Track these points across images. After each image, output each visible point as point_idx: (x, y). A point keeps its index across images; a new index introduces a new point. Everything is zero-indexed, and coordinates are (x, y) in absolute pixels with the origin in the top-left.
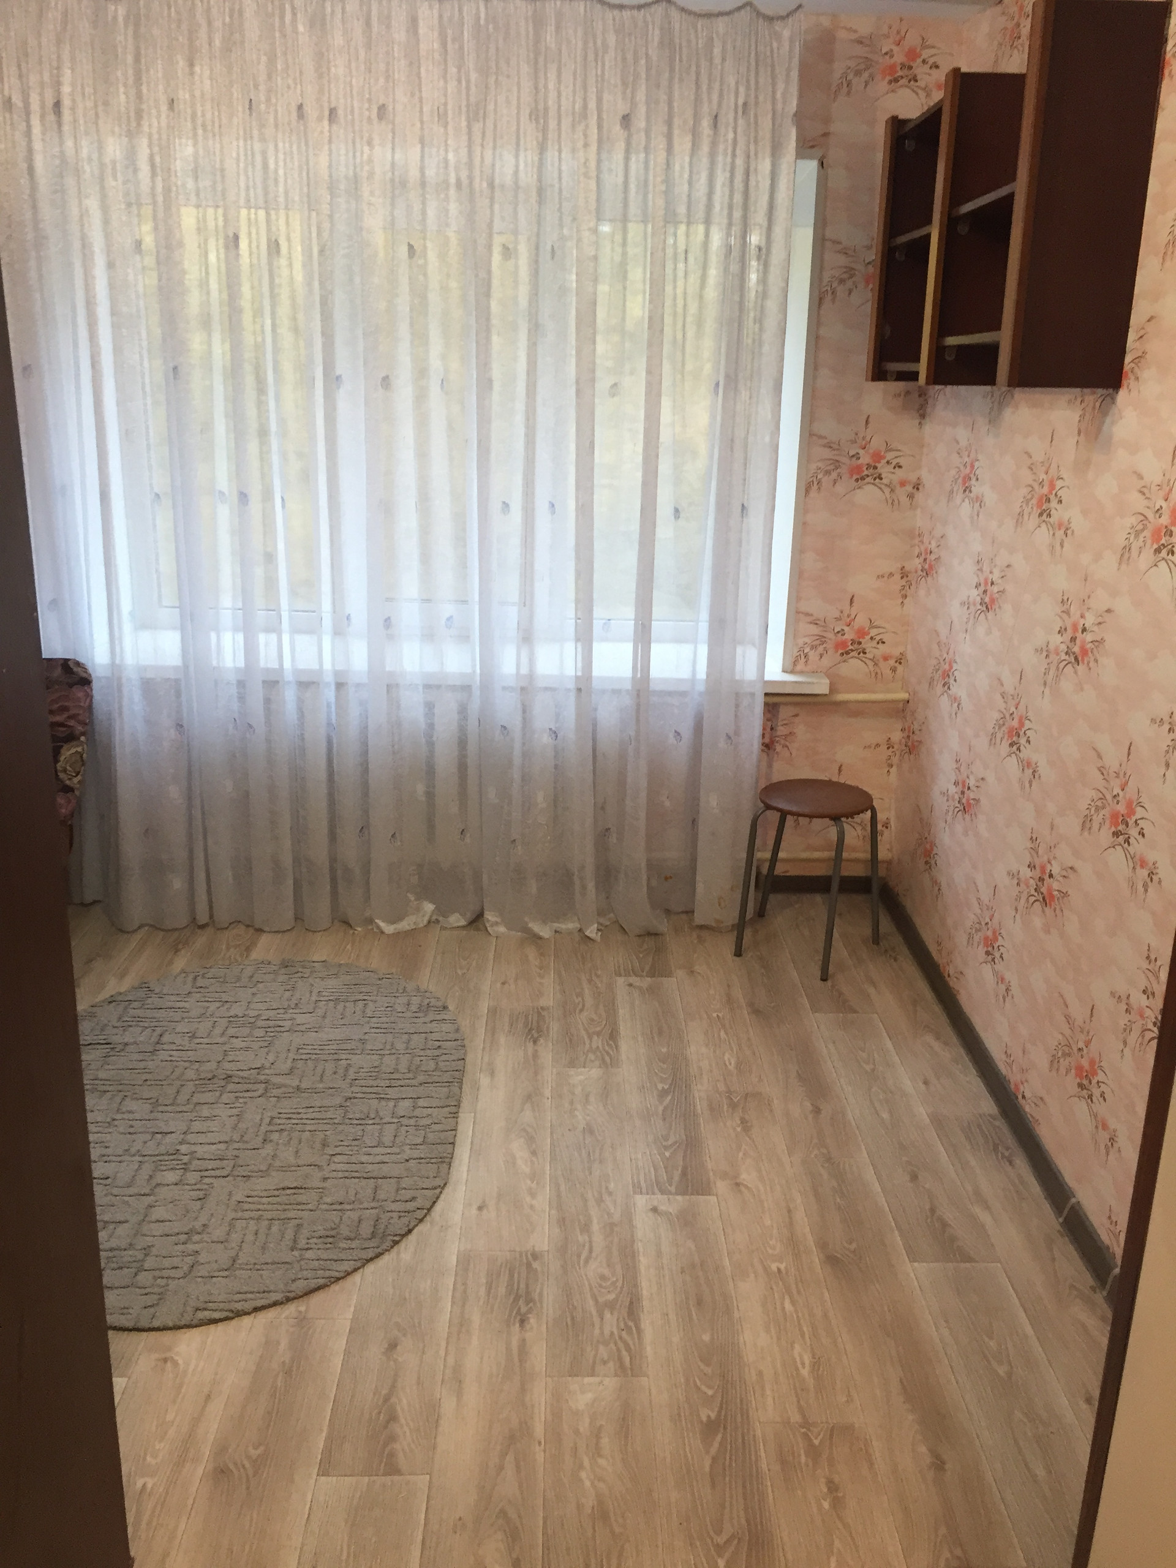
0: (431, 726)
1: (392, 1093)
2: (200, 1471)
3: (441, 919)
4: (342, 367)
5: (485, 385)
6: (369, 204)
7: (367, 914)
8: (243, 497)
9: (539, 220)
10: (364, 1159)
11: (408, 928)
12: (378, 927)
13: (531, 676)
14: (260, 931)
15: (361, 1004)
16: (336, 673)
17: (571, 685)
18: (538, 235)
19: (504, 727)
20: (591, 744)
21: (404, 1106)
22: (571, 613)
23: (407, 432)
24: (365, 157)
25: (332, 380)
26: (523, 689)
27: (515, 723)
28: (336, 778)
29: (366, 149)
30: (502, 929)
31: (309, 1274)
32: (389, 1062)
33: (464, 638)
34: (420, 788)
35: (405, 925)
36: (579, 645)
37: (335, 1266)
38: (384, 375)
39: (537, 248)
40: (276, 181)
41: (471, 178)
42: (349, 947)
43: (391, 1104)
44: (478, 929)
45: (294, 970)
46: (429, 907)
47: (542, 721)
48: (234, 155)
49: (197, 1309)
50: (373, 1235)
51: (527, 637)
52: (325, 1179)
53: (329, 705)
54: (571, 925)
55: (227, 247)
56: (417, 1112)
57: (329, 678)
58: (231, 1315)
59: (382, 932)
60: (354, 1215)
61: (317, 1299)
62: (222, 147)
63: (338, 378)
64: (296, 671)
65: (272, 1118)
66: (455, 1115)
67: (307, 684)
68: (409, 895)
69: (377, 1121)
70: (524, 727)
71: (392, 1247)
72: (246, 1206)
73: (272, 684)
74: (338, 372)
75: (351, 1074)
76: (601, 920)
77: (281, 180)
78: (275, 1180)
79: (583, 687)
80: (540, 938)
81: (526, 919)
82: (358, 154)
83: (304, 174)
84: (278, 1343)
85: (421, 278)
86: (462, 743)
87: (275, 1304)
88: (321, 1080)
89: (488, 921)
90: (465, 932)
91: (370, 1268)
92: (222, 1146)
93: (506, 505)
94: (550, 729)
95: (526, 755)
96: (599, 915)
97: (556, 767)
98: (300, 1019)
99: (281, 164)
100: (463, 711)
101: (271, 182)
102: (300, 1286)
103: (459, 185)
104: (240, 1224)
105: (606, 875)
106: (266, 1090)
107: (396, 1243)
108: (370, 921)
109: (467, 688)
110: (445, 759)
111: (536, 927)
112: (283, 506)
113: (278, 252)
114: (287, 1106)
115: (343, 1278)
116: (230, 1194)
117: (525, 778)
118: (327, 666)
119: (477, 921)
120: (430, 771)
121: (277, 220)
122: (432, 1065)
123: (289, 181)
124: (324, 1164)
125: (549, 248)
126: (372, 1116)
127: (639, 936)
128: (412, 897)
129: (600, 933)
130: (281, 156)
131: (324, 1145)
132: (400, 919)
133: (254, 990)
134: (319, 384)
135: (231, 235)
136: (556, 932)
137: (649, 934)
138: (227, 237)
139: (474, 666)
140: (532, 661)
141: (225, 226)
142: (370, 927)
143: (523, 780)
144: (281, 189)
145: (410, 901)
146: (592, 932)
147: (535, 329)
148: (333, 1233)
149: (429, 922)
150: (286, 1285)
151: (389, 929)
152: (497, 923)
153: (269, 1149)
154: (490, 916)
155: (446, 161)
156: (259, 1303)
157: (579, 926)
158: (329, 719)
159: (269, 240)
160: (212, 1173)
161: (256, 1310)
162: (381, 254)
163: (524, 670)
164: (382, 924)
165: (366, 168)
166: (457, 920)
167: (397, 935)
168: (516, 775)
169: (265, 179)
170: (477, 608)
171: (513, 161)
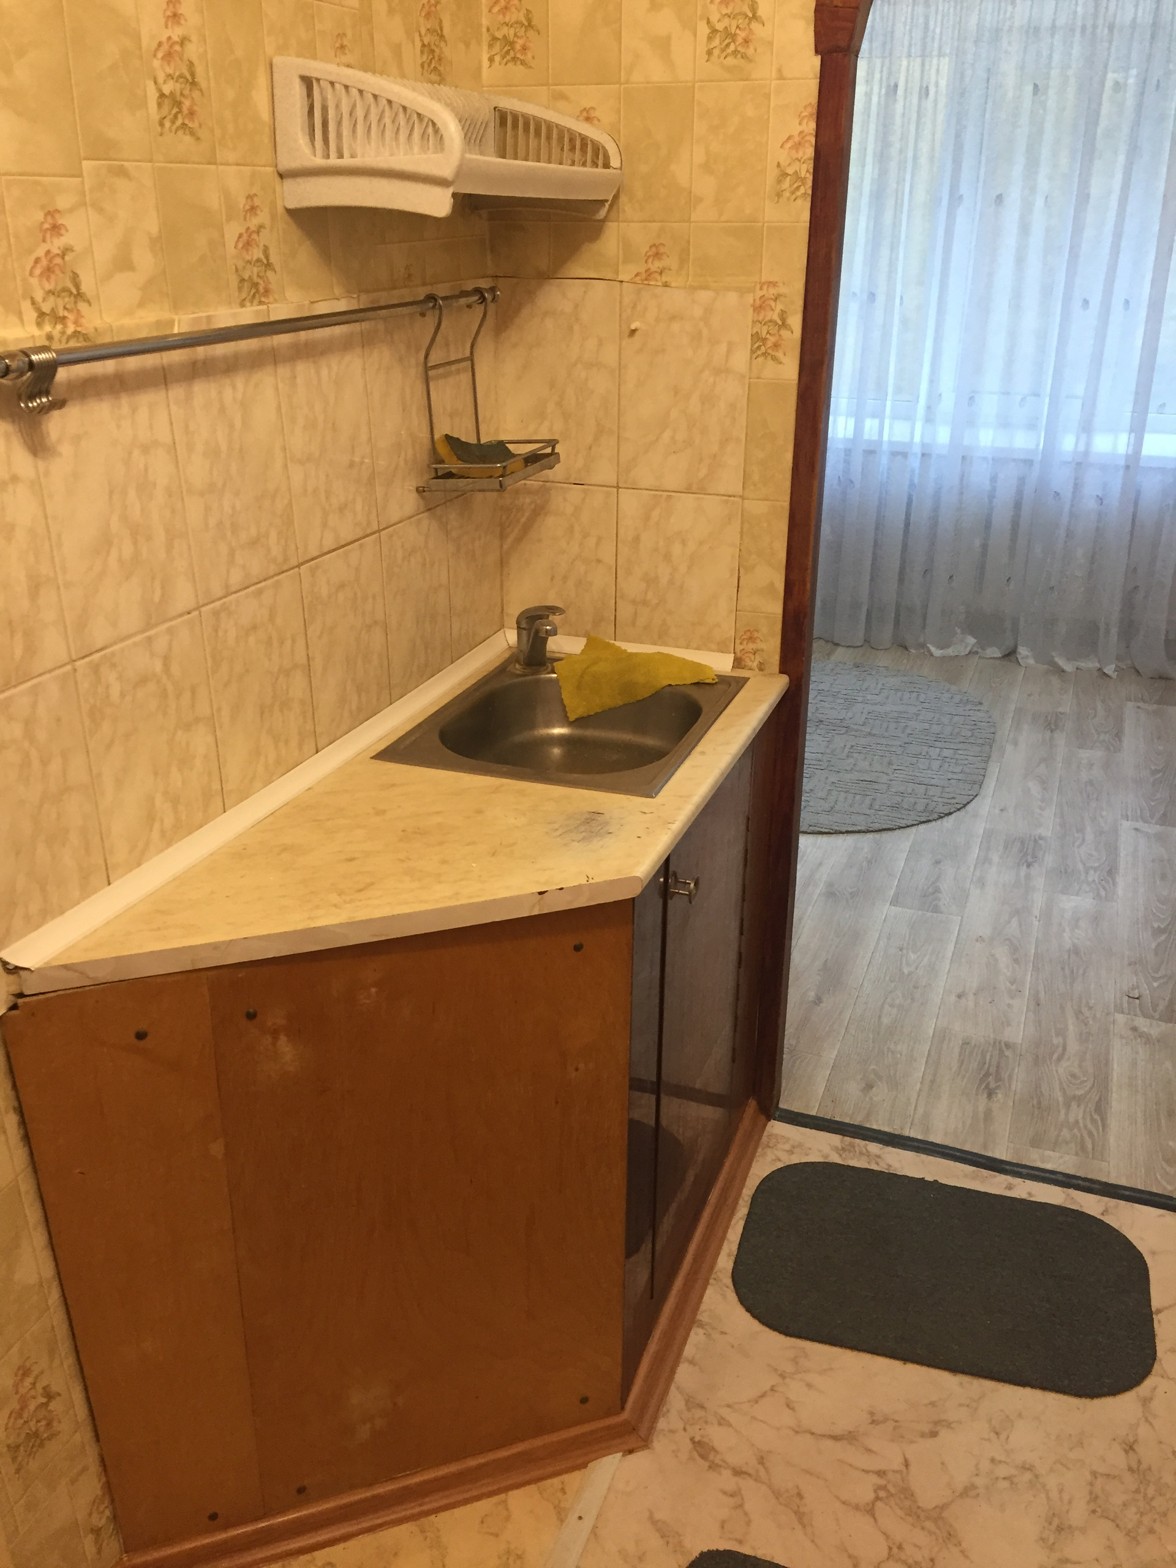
0: (994, 489)
1: (938, 744)
2: (818, 891)
3: (980, 650)
4: (964, 189)
5: (1083, 197)
6: (1006, 52)
7: (921, 640)
8: (872, 296)
9: (1150, 57)
10: (918, 774)
11: (952, 654)
12: (929, 651)
13: (1086, 453)
14: (837, 645)
15: (915, 694)
16: (923, 445)
17: (1122, 463)
18: (1147, 70)
19: (1057, 494)
20: (1132, 509)
21: (946, 753)
22: (1129, 407)
23: (1010, 240)
24: (1008, 15)
25: (955, 198)
26: (1079, 464)
27: (1067, 494)
28: (911, 528)
29: (1010, 8)
30: (1031, 661)
31: (882, 821)
32: (936, 729)
33: (1032, 426)
34: (977, 542)
35: (950, 652)
36: (1133, 435)
37: (901, 821)
38: (999, 193)
39: (1144, 82)
40: (933, 39)
41: (1095, 27)
42: (905, 661)
43: (938, 750)
44: (1011, 661)
45: (863, 669)
46: (971, 640)
47: (1091, 487)
48: (903, 19)
49: (810, 826)
50: (924, 811)
51: (1087, 428)
52: (891, 780)
53: (913, 471)
54: (1091, 664)
55: (887, 94)
56: (957, 756)
57: (917, 450)
58: (831, 831)
59: (932, 655)
60: (913, 800)
61: (885, 836)
62: (894, 14)
63: (961, 197)
64: (890, 443)
65: (852, 746)
66: (987, 761)
67: (900, 453)
68: (956, 628)
69: (927, 757)
70: (1074, 493)
71: (938, 819)
72: (837, 785)
73: (871, 452)
74: (961, 193)
75: (908, 731)
76: (1119, 664)
77: (937, 37)
78: (854, 776)
79: (1132, 463)
80: (1063, 671)
81: (1054, 654)
82: (1002, 12)
83: (957, 31)
84: (862, 849)
85: (1041, 111)
86: (1018, 506)
87: (859, 832)
88: (886, 731)
89: (1020, 653)
90: (999, 662)
91: (922, 827)
92: (820, 755)
93: (1086, 302)
94: (1098, 496)
95: (1072, 515)
96: (1117, 659)
97: (1098, 529)
98: (869, 697)
99: (939, 24)
100: (1022, 480)
101: (929, 40)
102: (877, 826)
103: (1084, 28)
104: (834, 793)
105: (1129, 628)
106: (847, 731)
107: (942, 817)
108: (923, 646)
109: (1029, 463)
110: (1002, 517)
111: (1061, 662)
112: (901, 304)
113: (927, 94)
114: (863, 741)
115: (904, 828)
116: (827, 778)
117: (1069, 535)
118: (917, 439)
119: (1010, 655)
120: (988, 525)
121: (930, 70)
122: (969, 733)
123: (944, 38)
124: (890, 773)
125: (1155, 82)
126: (924, 754)
127: (1152, 678)
128: (959, 631)
129: (1116, 673)
130: (939, 18)
131: (890, 763)
132: (947, 646)
133: (835, 678)
134: (945, 202)
135: (892, 84)
136: (1077, 669)
137: (1161, 678)
138: (888, 86)
139: (1038, 445)
140: (1088, 444)
141: (888, 78)
142: (922, 651)
143: (1067, 536)
144: (936, 45)
145: (957, 634)
146: (1109, 670)
147: (1134, 149)
148: (897, 806)
149: (970, 653)
150: (867, 823)
151: (937, 652)
152: (1027, 657)
153: (851, 760)
154: (1023, 651)
155: (1075, 12)
156: (850, 829)
157: (1099, 666)
158: (911, 480)
159: (921, 88)
160: (814, 767)
161: (848, 832)
162: (1010, 94)
163: (1081, 448)
164: (933, 649)
165: (1008, 23)
166: (994, 652)
167: (943, 658)
168: (1062, 532)
169: (924, 38)
170: (1047, 400)
171: (1133, 10)
